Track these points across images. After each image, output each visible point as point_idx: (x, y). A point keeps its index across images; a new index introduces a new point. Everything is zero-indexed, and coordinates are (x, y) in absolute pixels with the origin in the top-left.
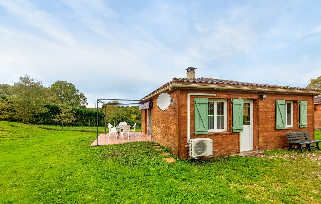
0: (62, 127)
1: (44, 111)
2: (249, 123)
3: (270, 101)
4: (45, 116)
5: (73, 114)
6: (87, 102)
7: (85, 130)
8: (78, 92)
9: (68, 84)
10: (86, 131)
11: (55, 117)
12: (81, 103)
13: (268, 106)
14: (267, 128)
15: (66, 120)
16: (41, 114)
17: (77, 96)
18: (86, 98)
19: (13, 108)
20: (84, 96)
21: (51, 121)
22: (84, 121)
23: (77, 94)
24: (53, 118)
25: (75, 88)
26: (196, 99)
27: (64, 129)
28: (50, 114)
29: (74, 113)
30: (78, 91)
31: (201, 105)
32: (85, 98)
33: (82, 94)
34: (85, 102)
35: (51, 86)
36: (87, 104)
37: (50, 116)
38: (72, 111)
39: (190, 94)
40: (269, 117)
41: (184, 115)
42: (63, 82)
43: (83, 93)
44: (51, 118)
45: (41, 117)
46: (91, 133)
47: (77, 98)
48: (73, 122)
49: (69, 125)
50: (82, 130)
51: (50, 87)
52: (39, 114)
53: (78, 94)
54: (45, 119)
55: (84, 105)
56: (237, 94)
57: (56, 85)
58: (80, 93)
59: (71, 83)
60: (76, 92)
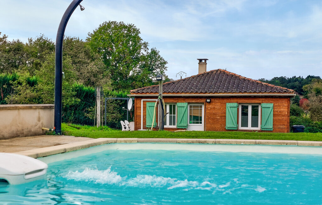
1: (73, 102)
2: (201, 123)
3: (219, 104)
4: (76, 109)
8: (146, 47)
9: (125, 27)
11: (90, 111)
13: (216, 109)
14: (215, 127)
16: (71, 106)
17: (144, 58)
18: (165, 63)
19: (41, 98)
20: (159, 56)
21: (85, 118)
23: (143, 52)
24: (88, 112)
25: (140, 38)
26: (147, 103)
28: (84, 105)
30: (145, 45)
31: (151, 107)
32: (161, 63)
33: (154, 52)
35: (92, 35)
37: (83, 109)
39: (142, 100)
40: (219, 118)
41: (139, 114)
42: (115, 23)
44: (85, 111)
45: (71, 110)
51: (88, 39)
52: (68, 106)
53: (145, 53)
54: (76, 114)
56: (183, 99)
57: (101, 33)
58: (150, 51)
59: (131, 26)
60: (142, 47)
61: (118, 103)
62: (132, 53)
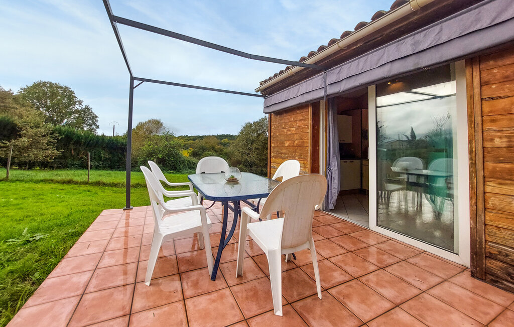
0: (6, 171)
5: (52, 140)
6: (98, 124)
7: (76, 179)
8: (80, 104)
9: (61, 88)
10: (76, 183)
12: (86, 124)
15: (31, 154)
17: (77, 111)
18: (97, 117)
20: (92, 112)
22: (82, 158)
23: (77, 107)
25: (75, 97)
27: (10, 178)
29: (58, 139)
30: (80, 102)
32: (93, 117)
33: (87, 109)
34: (94, 123)
35: (25, 90)
36: (98, 127)
38: (52, 134)
42: (50, 83)
43: (90, 106)
46: (89, 187)
47: (77, 115)
48: (50, 159)
49: (45, 165)
50: (68, 178)
51: (20, 92)
53: (80, 108)
55: (92, 129)
57: (34, 88)
58: (84, 107)
59: (66, 88)
60: (77, 103)
61: (56, 137)
62: (67, 107)
